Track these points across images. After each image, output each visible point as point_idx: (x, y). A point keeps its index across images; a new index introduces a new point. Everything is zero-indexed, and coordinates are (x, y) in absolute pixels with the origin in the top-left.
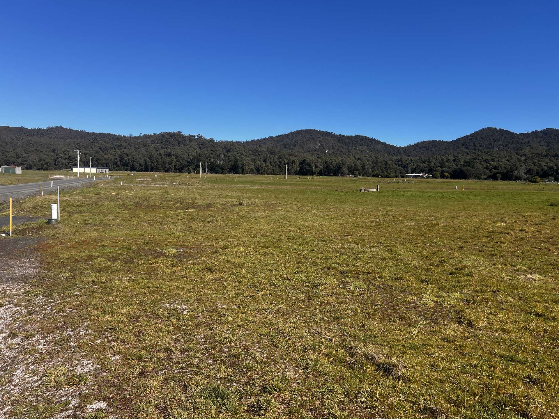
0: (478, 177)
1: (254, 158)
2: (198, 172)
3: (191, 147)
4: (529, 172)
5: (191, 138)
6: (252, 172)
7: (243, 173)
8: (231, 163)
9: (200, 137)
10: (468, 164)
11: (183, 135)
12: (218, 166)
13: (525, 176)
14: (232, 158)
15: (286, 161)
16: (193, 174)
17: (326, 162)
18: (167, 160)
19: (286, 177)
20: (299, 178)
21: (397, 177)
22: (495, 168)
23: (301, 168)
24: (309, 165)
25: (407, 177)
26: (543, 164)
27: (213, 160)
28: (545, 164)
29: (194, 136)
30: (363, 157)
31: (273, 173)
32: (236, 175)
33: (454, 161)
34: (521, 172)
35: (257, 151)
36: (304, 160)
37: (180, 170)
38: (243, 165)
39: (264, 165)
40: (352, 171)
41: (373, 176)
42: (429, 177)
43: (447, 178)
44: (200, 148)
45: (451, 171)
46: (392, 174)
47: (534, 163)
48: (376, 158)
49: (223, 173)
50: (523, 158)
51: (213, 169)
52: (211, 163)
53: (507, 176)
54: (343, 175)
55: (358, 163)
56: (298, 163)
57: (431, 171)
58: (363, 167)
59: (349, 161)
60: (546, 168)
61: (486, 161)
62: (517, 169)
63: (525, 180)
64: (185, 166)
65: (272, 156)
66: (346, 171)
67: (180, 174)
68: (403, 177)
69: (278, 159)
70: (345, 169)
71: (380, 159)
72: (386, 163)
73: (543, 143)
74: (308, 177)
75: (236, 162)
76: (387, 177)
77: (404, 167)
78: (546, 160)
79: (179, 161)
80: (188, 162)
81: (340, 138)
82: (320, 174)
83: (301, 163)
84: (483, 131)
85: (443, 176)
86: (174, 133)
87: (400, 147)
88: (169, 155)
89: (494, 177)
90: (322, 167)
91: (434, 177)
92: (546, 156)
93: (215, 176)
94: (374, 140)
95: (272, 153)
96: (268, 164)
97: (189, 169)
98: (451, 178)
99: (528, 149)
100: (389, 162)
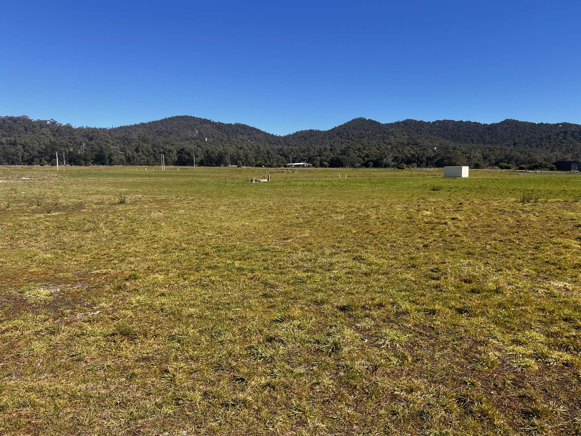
0: (353, 165)
1: (123, 146)
2: (54, 164)
3: (42, 134)
4: (395, 159)
5: (42, 124)
6: (122, 163)
7: (110, 164)
8: (95, 153)
9: (54, 123)
10: (343, 153)
11: (30, 120)
12: (80, 157)
13: (393, 163)
14: (96, 147)
15: (162, 151)
16: (47, 167)
17: (207, 151)
18: (12, 150)
19: (163, 168)
20: (179, 168)
21: (279, 166)
22: (367, 156)
23: (179, 158)
24: (189, 154)
25: (289, 166)
26: (406, 152)
27: (72, 150)
28: (408, 151)
29: (46, 121)
30: (245, 146)
31: (147, 164)
32: (102, 167)
33: (331, 150)
34: (389, 160)
35: (127, 139)
36: (183, 149)
37: (30, 162)
38: (111, 155)
39: (136, 154)
40: (235, 161)
41: (257, 166)
42: (309, 166)
43: (326, 167)
44: (54, 135)
45: (329, 160)
46: (275, 164)
47: (399, 151)
48: (259, 147)
49: (86, 165)
50: (389, 147)
51: (73, 160)
52: (70, 153)
53: (377, 164)
54: (226, 165)
55: (241, 152)
56: (175, 152)
57: (310, 160)
58: (246, 156)
59: (231, 150)
60: (409, 156)
61: (359, 149)
62: (385, 157)
63: (393, 166)
64: (35, 156)
65: (145, 145)
66: (229, 161)
67: (30, 166)
68: (285, 166)
69: (152, 147)
70: (228, 159)
71: (262, 148)
72: (268, 153)
73: (404, 133)
74: (189, 167)
75: (102, 151)
76: (270, 166)
77: (286, 157)
78: (408, 148)
79: (28, 151)
80: (39, 152)
81: (220, 126)
82: (201, 164)
83: (178, 152)
84: (354, 121)
85: (322, 165)
86: (18, 118)
87: (280, 137)
88: (14, 144)
89: (366, 165)
90: (202, 156)
91: (314, 166)
92: (408, 144)
93: (75, 168)
94: (255, 129)
95: (145, 141)
96: (140, 153)
97: (41, 161)
98: (330, 166)
99: (392, 138)
100: (271, 152)
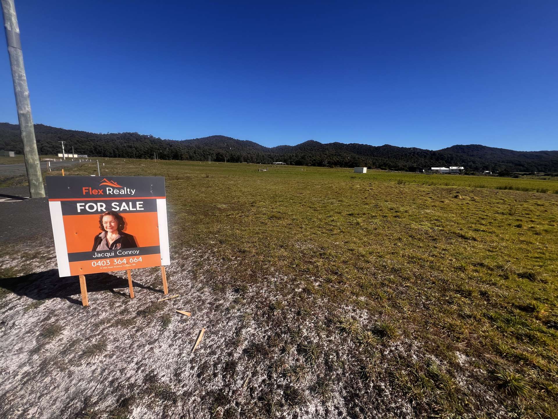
0: (307, 165)
1: (188, 150)
2: (152, 159)
3: (146, 142)
4: (329, 163)
5: (145, 137)
6: (187, 159)
7: (181, 160)
8: (173, 153)
9: (152, 137)
10: (303, 158)
11: (139, 135)
12: (165, 155)
13: (327, 165)
14: (173, 150)
15: (208, 153)
16: (149, 160)
17: (231, 155)
18: (130, 150)
19: (210, 162)
20: (217, 163)
21: (269, 164)
22: (315, 160)
23: (217, 158)
24: (222, 156)
25: (274, 164)
26: (334, 159)
27: (161, 151)
28: (335, 159)
29: (147, 136)
30: (251, 152)
31: (201, 160)
32: (177, 161)
33: (296, 156)
34: (326, 162)
35: (189, 147)
36: (219, 153)
37: (139, 157)
38: (182, 155)
39: (194, 155)
40: (246, 161)
41: (257, 163)
42: (284, 164)
43: (293, 165)
44: (152, 143)
45: (295, 161)
46: (266, 162)
47: (330, 159)
48: (258, 154)
49: (169, 160)
50: (326, 156)
51: (162, 157)
52: (160, 153)
53: (320, 164)
54: (241, 162)
55: (249, 155)
56: (215, 155)
57: (285, 161)
58: (252, 158)
59: (244, 154)
60: (336, 161)
61: (310, 157)
62: (324, 161)
63: (328, 166)
64: (142, 154)
65: (199, 150)
66: (243, 160)
67: (140, 159)
68: (272, 164)
69: (203, 152)
70: (242, 159)
71: (260, 154)
72: (263, 156)
73: (334, 149)
74: (223, 163)
75: (177, 153)
76: (264, 163)
77: (272, 159)
78: (335, 157)
79: (138, 152)
80: (144, 152)
81: (238, 142)
82: (228, 161)
83: (216, 155)
84: (308, 141)
85: (291, 164)
86: (133, 133)
87: (269, 148)
88: (131, 147)
89: (314, 165)
90: (229, 157)
91: (287, 164)
92: (335, 155)
93: (163, 161)
94: (256, 143)
95: (199, 148)
96: (197, 155)
97: (145, 156)
98: (295, 165)
99: (327, 152)
100: (265, 156)
